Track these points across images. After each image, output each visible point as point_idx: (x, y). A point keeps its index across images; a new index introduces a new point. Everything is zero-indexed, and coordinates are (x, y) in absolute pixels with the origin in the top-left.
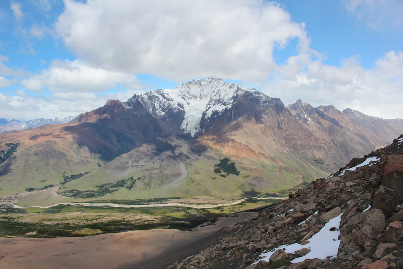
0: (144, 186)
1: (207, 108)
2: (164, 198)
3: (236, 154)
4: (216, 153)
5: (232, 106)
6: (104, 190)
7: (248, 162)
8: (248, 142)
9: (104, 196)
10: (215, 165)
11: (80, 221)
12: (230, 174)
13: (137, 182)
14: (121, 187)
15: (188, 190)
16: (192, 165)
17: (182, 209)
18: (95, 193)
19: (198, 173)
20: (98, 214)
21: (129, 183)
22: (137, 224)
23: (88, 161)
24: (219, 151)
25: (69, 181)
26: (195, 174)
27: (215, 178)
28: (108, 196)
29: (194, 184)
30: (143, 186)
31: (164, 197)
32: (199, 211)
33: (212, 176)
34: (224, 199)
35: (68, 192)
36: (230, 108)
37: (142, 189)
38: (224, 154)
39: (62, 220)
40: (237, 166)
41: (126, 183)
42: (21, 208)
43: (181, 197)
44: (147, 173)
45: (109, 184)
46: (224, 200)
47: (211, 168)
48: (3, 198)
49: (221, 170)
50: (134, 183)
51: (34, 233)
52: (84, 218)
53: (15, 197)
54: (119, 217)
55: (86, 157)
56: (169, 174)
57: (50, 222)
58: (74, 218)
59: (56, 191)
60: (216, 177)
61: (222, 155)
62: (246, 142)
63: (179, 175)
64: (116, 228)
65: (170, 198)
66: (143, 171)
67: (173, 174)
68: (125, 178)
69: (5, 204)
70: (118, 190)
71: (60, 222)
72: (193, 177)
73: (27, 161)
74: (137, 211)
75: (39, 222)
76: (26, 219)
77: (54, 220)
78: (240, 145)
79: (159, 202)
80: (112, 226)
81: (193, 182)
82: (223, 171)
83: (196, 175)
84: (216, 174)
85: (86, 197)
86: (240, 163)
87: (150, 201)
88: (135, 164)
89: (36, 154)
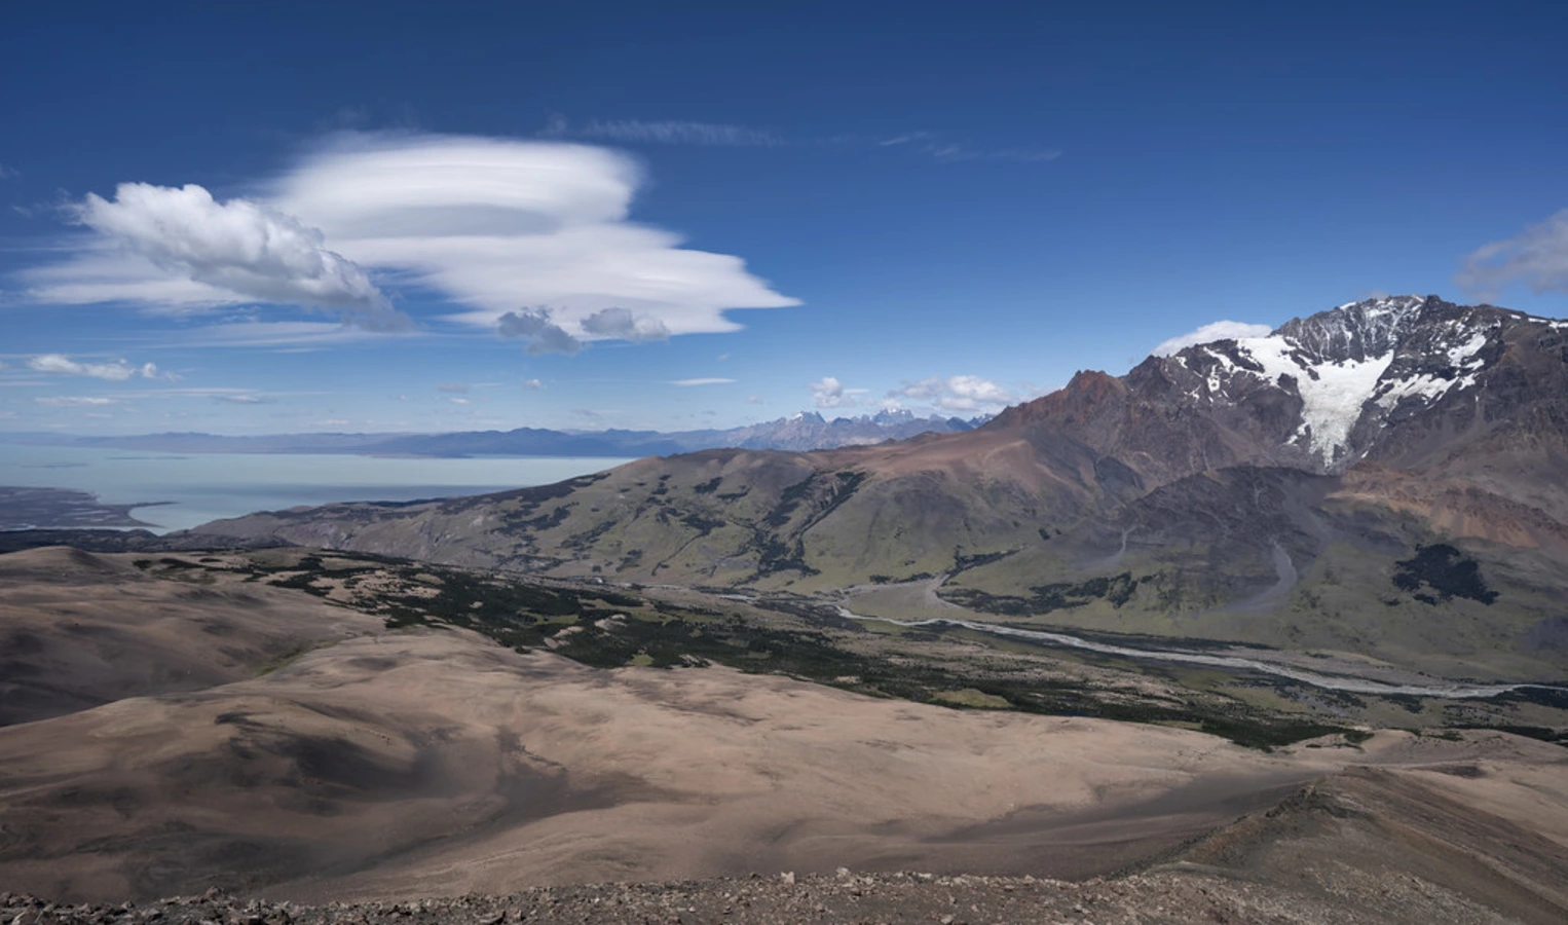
0: (1160, 601)
1: (1381, 387)
2: (1215, 641)
3: (1483, 534)
4: (1403, 527)
5: (1479, 381)
6: (1049, 598)
7: (1537, 564)
8: (1540, 498)
9: (1050, 615)
10: (1398, 562)
11: (971, 668)
12: (1458, 595)
13: (1141, 589)
14: (1094, 597)
15: (1295, 628)
16: (1314, 556)
17: (1270, 680)
18: (1028, 605)
19: (1334, 582)
20: (1021, 657)
21: (1118, 587)
22: (1107, 701)
23: (1016, 524)
24: (1417, 522)
25: (966, 569)
26: (1324, 583)
27: (1394, 603)
28: (1057, 617)
29: (1318, 611)
30: (1154, 602)
31: (1218, 639)
32: (1327, 695)
33: (1383, 595)
34: (1426, 673)
35: (962, 595)
36: (1467, 387)
37: (1154, 608)
38: (1435, 529)
39: (929, 659)
40: (1485, 572)
41: (1109, 587)
42: (856, 619)
43: (1273, 644)
44: (1168, 567)
45: (1063, 586)
46: (1425, 676)
47: (1383, 570)
48: (824, 591)
49: (1421, 581)
50: (1132, 589)
51: (853, 679)
52: (984, 663)
53: (847, 593)
54: (1075, 675)
55: (1013, 514)
56: (1238, 575)
57: (902, 660)
58: (959, 660)
59: (935, 588)
60: (1399, 600)
61: (1429, 533)
62: (1534, 497)
63: (1270, 579)
64: (1048, 703)
65: (1235, 644)
66: (1161, 559)
67: (1250, 575)
68: (1108, 574)
69: (825, 606)
70: (1087, 604)
71: (925, 664)
72: (1315, 592)
73: (877, 514)
74: (1133, 665)
75: (878, 655)
76: (854, 644)
77: (912, 656)
78: (1503, 507)
79: (1201, 652)
80: (1038, 695)
81: (1314, 606)
82: (1426, 583)
83: (1326, 587)
84: (1399, 590)
85: (1004, 613)
86: (1498, 563)
87: (1172, 643)
88: (1138, 539)
89: (898, 499)
